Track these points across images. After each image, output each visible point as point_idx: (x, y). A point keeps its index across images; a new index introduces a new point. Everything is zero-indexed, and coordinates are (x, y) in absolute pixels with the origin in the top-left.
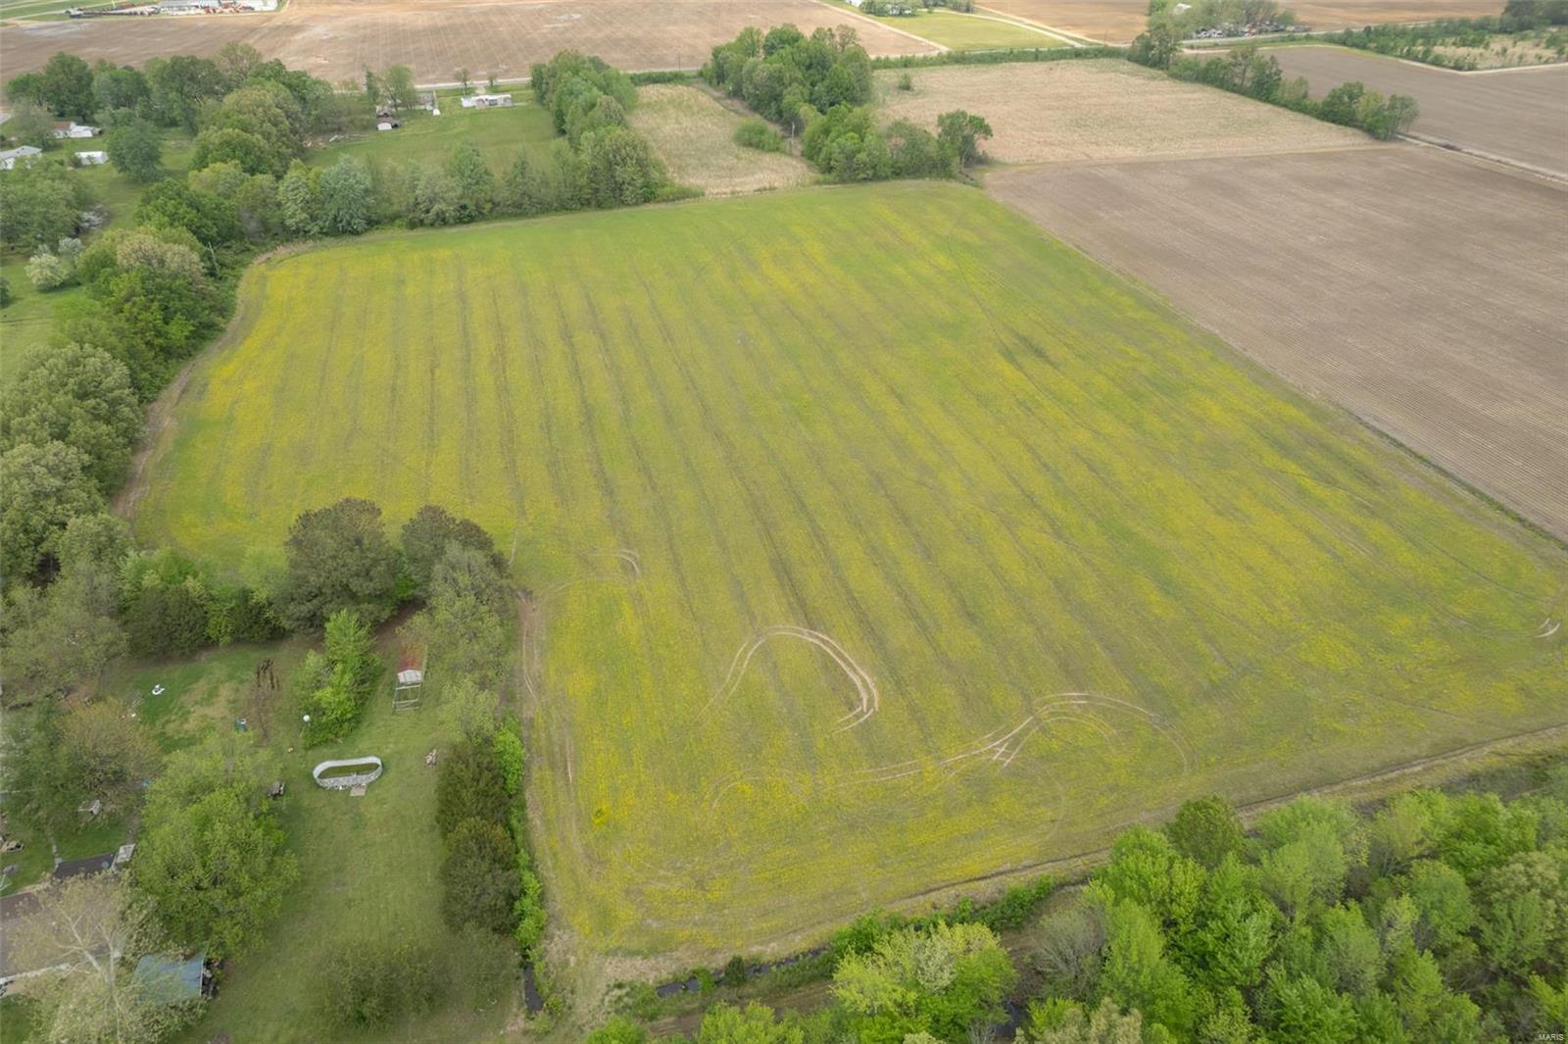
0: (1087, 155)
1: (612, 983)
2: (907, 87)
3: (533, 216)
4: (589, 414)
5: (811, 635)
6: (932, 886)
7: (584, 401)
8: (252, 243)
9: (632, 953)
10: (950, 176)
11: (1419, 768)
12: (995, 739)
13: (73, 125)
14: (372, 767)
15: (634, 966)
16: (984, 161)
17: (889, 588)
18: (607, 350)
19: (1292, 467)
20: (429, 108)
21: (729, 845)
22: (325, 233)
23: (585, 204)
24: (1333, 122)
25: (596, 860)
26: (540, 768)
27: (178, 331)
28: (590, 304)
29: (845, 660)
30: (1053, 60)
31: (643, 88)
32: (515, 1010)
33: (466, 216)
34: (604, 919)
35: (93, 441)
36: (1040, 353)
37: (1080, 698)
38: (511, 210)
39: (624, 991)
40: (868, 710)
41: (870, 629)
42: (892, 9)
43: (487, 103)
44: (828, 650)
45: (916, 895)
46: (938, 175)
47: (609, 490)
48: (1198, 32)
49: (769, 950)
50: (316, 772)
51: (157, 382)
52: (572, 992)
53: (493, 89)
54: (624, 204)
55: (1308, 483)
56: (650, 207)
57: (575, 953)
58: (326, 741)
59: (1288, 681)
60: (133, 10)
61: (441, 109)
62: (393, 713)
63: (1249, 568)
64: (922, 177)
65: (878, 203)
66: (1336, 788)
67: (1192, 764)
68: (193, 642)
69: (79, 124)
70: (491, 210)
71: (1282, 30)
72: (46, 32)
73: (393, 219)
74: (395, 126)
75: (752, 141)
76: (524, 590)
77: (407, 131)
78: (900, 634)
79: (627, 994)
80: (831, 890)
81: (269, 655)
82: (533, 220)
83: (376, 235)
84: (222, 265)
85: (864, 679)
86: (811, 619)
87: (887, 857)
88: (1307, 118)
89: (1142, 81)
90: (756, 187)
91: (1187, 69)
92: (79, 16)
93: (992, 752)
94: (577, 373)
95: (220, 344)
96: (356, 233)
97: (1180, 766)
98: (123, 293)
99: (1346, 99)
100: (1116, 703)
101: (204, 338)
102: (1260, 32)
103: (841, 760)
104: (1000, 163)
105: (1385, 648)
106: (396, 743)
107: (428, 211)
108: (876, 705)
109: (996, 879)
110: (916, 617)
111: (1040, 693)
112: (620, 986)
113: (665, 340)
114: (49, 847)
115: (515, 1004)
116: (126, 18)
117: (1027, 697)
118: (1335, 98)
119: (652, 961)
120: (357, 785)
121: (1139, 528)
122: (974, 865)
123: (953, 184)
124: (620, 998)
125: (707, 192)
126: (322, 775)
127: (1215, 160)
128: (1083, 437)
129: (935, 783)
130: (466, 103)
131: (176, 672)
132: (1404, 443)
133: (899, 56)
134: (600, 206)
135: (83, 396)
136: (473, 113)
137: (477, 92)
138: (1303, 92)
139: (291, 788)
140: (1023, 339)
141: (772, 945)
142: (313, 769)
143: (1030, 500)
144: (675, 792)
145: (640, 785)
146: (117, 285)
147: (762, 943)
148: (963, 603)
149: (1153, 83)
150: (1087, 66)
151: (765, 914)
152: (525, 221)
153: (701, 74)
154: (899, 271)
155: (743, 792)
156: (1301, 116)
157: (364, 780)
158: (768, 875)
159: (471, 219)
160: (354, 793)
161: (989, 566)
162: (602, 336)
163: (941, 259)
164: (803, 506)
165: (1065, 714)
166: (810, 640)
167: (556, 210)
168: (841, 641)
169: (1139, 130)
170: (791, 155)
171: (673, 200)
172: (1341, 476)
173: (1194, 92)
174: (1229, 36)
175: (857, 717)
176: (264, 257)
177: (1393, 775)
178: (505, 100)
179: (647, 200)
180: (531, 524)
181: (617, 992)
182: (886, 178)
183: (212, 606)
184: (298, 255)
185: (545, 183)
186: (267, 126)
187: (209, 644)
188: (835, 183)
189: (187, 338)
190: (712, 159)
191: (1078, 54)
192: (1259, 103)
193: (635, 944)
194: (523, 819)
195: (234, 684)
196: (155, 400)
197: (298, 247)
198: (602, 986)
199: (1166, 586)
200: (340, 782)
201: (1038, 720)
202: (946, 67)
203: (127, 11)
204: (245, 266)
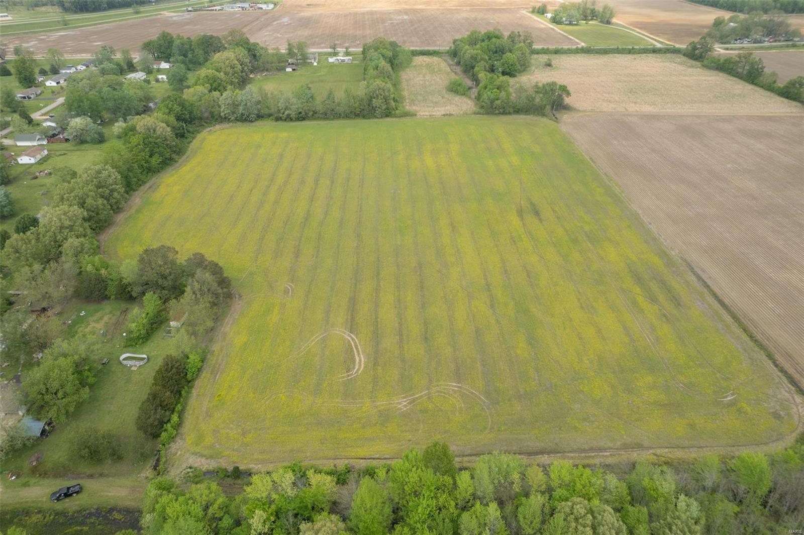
0: (625, 109)
1: (188, 466)
2: (549, 65)
3: (332, 120)
4: (307, 218)
5: (349, 335)
6: (338, 457)
7: (309, 211)
8: (205, 122)
9: (202, 456)
10: (544, 115)
11: (608, 454)
12: (404, 398)
13: (163, 62)
14: (143, 359)
15: (201, 461)
16: (567, 108)
17: (396, 319)
18: (331, 189)
19: (638, 290)
20: (313, 61)
21: (264, 420)
22: (237, 120)
23: (357, 116)
24: (787, 98)
25: (209, 415)
26: (206, 373)
27: (155, 160)
28: (335, 166)
29: (357, 349)
30: (639, 53)
31: (417, 58)
32: (147, 468)
33: (302, 117)
34: (200, 438)
35: (95, 207)
36: (537, 213)
37: (455, 386)
38: (321, 116)
39: (192, 470)
40: (355, 373)
41: (376, 336)
42: (566, 21)
43: (340, 61)
44: (352, 343)
45: (330, 459)
46: (538, 114)
47: (297, 253)
48: (736, 40)
49: (256, 468)
50: (121, 358)
51: (140, 182)
52: (173, 466)
53: (347, 54)
54: (376, 117)
55: (640, 299)
56: (388, 119)
57: (181, 451)
58: (132, 345)
59: (566, 398)
60: (212, 8)
61: (318, 63)
62: (163, 339)
63: (580, 338)
64: (529, 114)
65: (499, 126)
66: (558, 455)
67: (492, 428)
68: (99, 296)
69: (165, 62)
70: (313, 115)
71: (791, 40)
72: (174, 18)
73: (270, 115)
74: (294, 70)
75: (455, 89)
76: (239, 295)
77: (297, 73)
78: (389, 342)
79: (192, 472)
80: (295, 448)
81: (128, 306)
82: (331, 122)
83: (260, 123)
84: (188, 132)
85: (361, 360)
86: (352, 327)
87: (327, 440)
88: (772, 95)
89: (685, 68)
90: (443, 113)
91: (713, 62)
92: (190, 11)
93: (400, 403)
94: (312, 199)
95: (173, 168)
96: (252, 121)
97: (485, 428)
98: (135, 144)
99: (797, 85)
100: (472, 393)
101: (168, 165)
102: (775, 41)
103: (330, 394)
104: (575, 109)
105: (629, 391)
106: (157, 351)
107: (283, 114)
108: (360, 372)
109: (369, 461)
110: (401, 335)
111: (438, 381)
112: (191, 468)
113: (359, 186)
114: (19, 368)
115: (149, 465)
116: (209, 12)
117: (430, 381)
118: (792, 84)
119: (208, 461)
120: (134, 365)
121: (534, 309)
122: (362, 452)
123: (544, 120)
124: (188, 473)
125: (418, 114)
126: (124, 359)
127: (699, 117)
128: (534, 259)
129: (365, 412)
130: (331, 60)
131: (92, 307)
132: (711, 285)
133: (554, 47)
134: (364, 117)
135: (98, 187)
136: (332, 65)
137: (340, 54)
138: (774, 80)
139: (111, 362)
140: (532, 204)
141: (260, 466)
142: (121, 355)
143: (488, 287)
144: (254, 393)
145: (241, 388)
146: (133, 139)
147: (255, 464)
148: (426, 332)
149: (690, 70)
150: (657, 58)
151: (263, 452)
152: (328, 122)
153: (448, 52)
154: (490, 163)
155: (281, 399)
156: (768, 93)
157: (138, 363)
158: (272, 436)
159: (303, 119)
160: (133, 368)
161: (449, 316)
162: (332, 182)
163: (515, 160)
164: (378, 274)
165: (444, 393)
166: (347, 337)
167: (343, 118)
168: (360, 340)
169: (664, 97)
170: (470, 98)
171: (400, 117)
172: (661, 298)
173: (710, 76)
174: (755, 43)
175: (348, 376)
176: (208, 129)
177: (593, 454)
178: (348, 60)
179: (387, 116)
180: (257, 266)
181: (189, 470)
182: (510, 113)
183: (110, 282)
184: (223, 129)
185: (339, 104)
186: (228, 69)
187: (107, 298)
188: (483, 114)
189: (159, 164)
190: (430, 97)
191: (655, 51)
192: (747, 84)
193: (205, 453)
194: (188, 393)
195: (110, 316)
196: (137, 190)
197: (225, 125)
198: (184, 466)
199: (532, 341)
200: (129, 363)
201: (429, 393)
202: (578, 55)
203: (210, 9)
204: (199, 133)
